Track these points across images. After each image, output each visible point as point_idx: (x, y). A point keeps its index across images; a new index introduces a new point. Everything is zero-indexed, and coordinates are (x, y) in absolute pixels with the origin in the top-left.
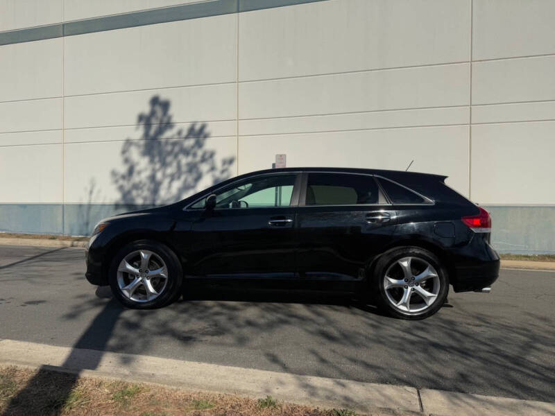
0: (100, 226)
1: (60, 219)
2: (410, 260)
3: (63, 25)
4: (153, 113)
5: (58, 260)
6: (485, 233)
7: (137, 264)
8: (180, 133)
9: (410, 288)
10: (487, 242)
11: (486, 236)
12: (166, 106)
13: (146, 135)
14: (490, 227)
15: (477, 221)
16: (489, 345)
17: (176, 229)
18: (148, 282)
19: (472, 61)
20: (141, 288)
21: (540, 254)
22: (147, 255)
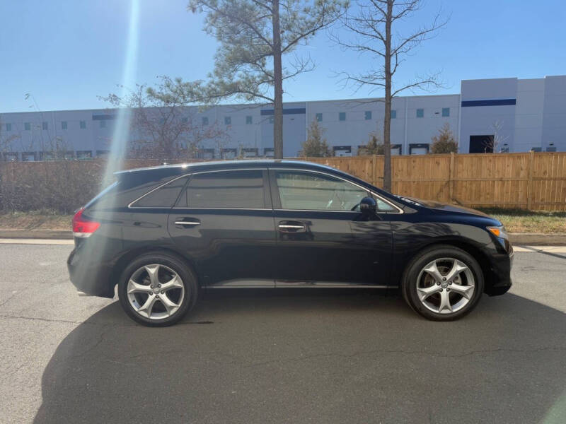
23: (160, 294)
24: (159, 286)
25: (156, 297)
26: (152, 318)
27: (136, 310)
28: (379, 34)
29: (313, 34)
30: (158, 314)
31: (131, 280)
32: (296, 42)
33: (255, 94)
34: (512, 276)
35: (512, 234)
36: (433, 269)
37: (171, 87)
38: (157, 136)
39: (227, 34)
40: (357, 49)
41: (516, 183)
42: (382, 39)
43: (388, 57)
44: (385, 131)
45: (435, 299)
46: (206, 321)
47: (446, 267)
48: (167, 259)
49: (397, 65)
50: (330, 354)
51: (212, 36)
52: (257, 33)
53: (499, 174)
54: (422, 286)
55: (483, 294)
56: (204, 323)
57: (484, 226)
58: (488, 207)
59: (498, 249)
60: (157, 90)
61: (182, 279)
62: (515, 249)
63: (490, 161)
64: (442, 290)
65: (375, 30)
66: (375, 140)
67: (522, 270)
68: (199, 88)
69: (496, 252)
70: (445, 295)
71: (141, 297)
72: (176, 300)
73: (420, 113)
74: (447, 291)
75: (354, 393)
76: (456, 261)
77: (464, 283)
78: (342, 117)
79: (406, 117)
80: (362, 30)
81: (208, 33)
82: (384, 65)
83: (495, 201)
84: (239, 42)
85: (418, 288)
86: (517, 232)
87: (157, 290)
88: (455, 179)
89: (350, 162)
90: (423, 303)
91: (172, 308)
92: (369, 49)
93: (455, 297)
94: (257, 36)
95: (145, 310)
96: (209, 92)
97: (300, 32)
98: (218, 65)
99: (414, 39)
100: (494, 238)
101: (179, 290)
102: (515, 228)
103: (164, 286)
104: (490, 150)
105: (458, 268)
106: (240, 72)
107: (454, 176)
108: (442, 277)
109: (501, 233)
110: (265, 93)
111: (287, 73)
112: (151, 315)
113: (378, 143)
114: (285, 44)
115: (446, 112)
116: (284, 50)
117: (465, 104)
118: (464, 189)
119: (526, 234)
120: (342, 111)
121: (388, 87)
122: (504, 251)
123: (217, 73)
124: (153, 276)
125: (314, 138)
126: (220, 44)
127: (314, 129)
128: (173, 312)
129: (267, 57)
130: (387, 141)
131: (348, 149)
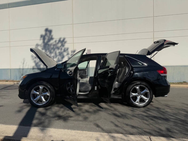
0: (23, 77)
1: (10, 74)
2: (139, 86)
3: (9, 4)
4: (46, 34)
5: (12, 89)
6: (165, 76)
7: (38, 91)
8: (56, 41)
9: (139, 96)
10: (166, 79)
11: (165, 77)
12: (50, 31)
13: (44, 42)
14: (167, 73)
15: (162, 72)
16: (174, 116)
17: (52, 77)
18: (43, 97)
19: (154, 17)
20: (40, 100)
21: (178, 82)
22: (42, 87)
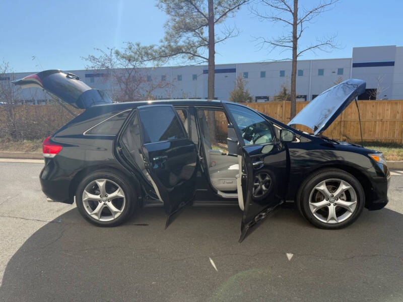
23: (107, 202)
24: (106, 196)
25: (104, 204)
26: (101, 220)
27: (89, 213)
28: (289, 7)
29: (238, 9)
30: (105, 217)
31: (85, 191)
32: (225, 14)
33: (195, 55)
34: (389, 195)
35: (390, 161)
36: (323, 187)
37: (132, 49)
38: (123, 86)
39: (173, 9)
40: (271, 19)
41: (393, 123)
42: (291, 11)
43: (295, 25)
44: (292, 82)
45: (324, 212)
46: (142, 223)
47: (334, 186)
48: (112, 175)
49: (302, 31)
50: (236, 254)
51: (162, 10)
52: (196, 8)
53: (380, 117)
54: (314, 201)
55: (364, 208)
56: (141, 225)
57: (366, 153)
58: (371, 141)
59: (377, 173)
60: (122, 51)
61: (124, 191)
62: (392, 173)
63: (373, 106)
64: (330, 205)
65: (285, 4)
66: (285, 90)
67: (397, 190)
68: (153, 50)
69: (376, 175)
70: (332, 209)
71: (93, 204)
72: (119, 207)
73: (321, 72)
74: (334, 205)
75: (251, 288)
76: (342, 181)
77: (349, 199)
78: (263, 74)
79: (311, 75)
80: (276, 5)
81: (159, 8)
82: (292, 31)
83: (376, 136)
84: (182, 15)
85: (310, 203)
86: (392, 160)
87: (105, 198)
88: (345, 120)
89: (265, 106)
90: (314, 215)
91: (116, 213)
92: (280, 19)
93: (341, 211)
94: (196, 11)
95: (96, 214)
96: (160, 53)
97: (228, 7)
98: (167, 33)
99: (316, 11)
100: (374, 163)
101: (121, 199)
102: (391, 156)
103: (110, 196)
104: (373, 98)
105: (343, 187)
106: (184, 38)
107: (345, 118)
108: (330, 194)
109: (381, 159)
110: (202, 54)
111: (218, 39)
112: (100, 218)
113: (287, 93)
114: (217, 17)
115: (340, 71)
116: (216, 22)
117: (355, 65)
118: (352, 127)
119: (400, 161)
120: (263, 70)
121: (295, 48)
122: (382, 175)
123: (166, 39)
124: (102, 188)
125: (239, 88)
126: (169, 17)
127: (239, 81)
128: (117, 216)
129: (204, 27)
130: (293, 90)
131: (266, 98)
